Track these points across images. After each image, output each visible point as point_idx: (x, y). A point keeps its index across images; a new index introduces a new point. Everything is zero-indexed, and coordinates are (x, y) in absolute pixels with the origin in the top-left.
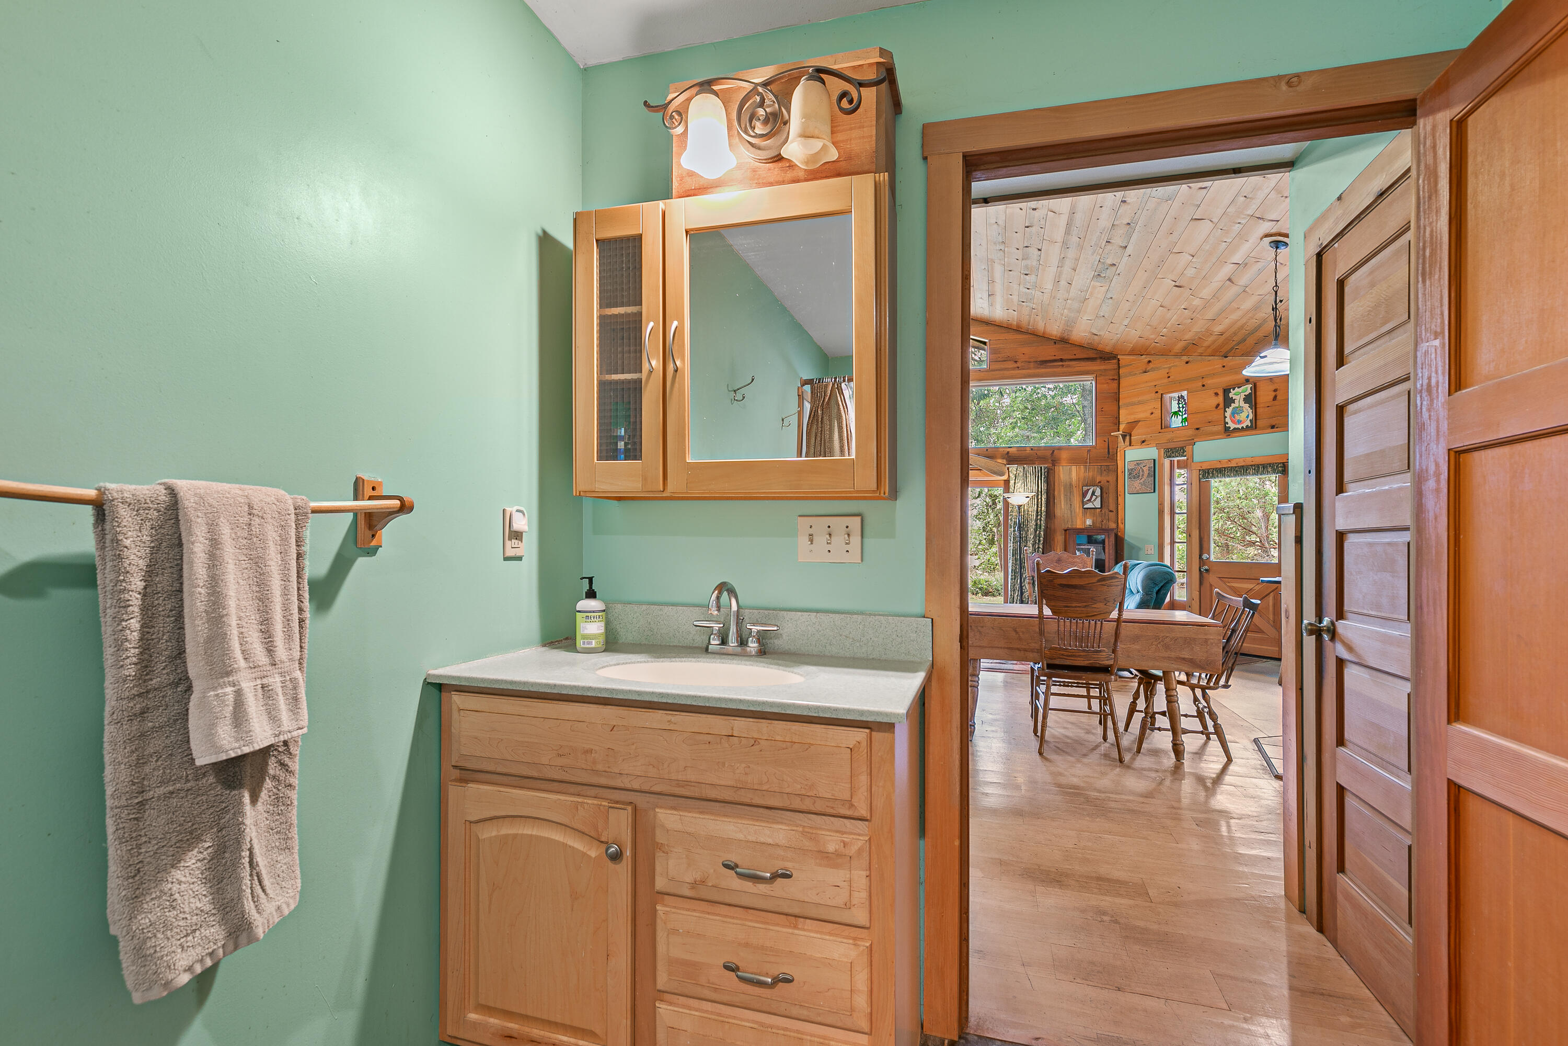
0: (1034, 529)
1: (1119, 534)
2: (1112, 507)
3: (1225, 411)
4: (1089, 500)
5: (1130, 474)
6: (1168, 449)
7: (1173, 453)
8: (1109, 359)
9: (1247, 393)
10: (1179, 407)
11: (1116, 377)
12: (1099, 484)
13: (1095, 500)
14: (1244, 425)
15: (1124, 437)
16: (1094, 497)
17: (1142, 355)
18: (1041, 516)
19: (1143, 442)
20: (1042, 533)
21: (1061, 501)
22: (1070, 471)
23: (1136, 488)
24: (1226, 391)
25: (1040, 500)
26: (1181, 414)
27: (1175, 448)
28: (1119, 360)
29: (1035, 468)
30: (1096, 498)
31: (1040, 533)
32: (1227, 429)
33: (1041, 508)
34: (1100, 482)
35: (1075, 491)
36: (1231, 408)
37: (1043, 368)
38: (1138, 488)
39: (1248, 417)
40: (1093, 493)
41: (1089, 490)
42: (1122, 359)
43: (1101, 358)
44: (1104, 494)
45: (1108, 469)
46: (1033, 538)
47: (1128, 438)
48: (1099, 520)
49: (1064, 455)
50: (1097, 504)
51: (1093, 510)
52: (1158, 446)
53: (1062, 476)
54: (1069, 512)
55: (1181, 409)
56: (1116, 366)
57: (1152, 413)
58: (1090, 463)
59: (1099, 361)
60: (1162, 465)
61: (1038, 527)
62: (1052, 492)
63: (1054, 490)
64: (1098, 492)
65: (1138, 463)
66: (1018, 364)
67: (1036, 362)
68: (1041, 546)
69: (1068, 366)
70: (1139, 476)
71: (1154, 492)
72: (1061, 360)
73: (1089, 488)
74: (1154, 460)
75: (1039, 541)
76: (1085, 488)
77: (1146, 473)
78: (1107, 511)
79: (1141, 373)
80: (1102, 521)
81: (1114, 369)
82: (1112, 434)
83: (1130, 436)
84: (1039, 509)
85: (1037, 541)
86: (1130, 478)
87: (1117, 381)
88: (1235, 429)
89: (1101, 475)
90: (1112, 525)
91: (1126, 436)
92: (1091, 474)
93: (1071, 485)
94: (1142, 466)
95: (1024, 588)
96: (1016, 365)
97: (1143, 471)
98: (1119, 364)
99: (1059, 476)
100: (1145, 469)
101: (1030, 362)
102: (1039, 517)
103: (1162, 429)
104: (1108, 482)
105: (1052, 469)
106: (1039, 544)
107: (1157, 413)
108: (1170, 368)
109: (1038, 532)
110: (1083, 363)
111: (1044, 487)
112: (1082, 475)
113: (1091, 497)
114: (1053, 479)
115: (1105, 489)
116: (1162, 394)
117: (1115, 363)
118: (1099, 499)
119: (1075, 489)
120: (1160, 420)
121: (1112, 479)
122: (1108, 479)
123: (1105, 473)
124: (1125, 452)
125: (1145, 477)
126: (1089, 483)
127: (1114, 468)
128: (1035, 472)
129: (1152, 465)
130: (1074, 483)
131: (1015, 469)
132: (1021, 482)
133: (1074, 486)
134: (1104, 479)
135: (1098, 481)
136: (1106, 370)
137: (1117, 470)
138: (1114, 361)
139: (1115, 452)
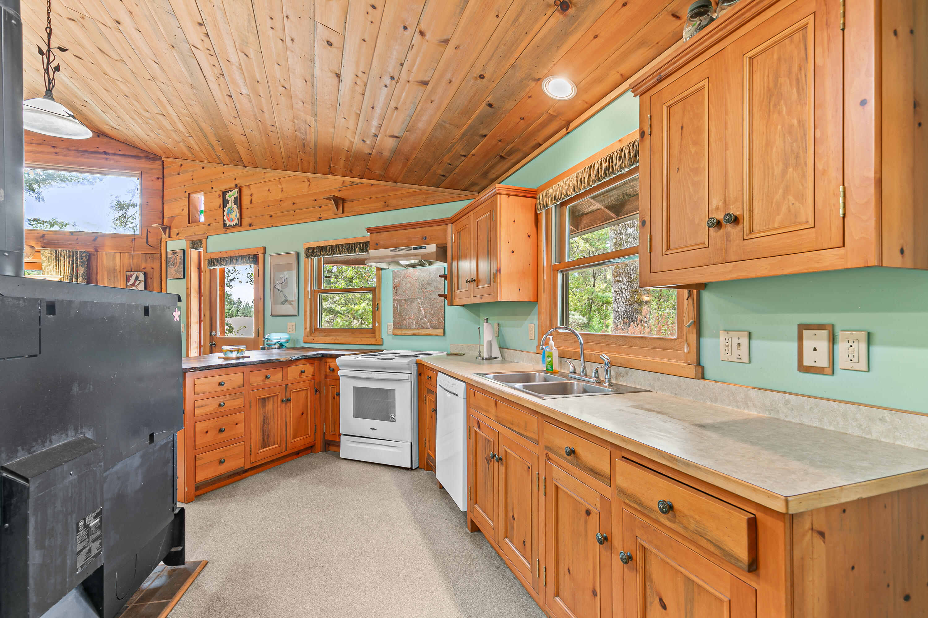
3: (224, 211)
4: (133, 285)
5: (169, 262)
6: (192, 241)
7: (194, 244)
8: (154, 159)
9: (235, 196)
11: (161, 177)
12: (144, 270)
13: (138, 284)
14: (234, 223)
15: (164, 229)
16: (138, 282)
17: (176, 159)
19: (178, 234)
22: (114, 257)
23: (172, 274)
24: (224, 193)
27: (196, 240)
28: (163, 162)
29: (70, 251)
30: (139, 283)
32: (225, 225)
34: (144, 268)
35: (119, 276)
36: (227, 208)
37: (85, 157)
38: (174, 274)
39: (236, 216)
40: (137, 278)
41: (131, 276)
42: (166, 161)
43: (146, 157)
44: (149, 280)
45: (152, 257)
47: (168, 230)
49: (108, 242)
50: (141, 287)
52: (186, 239)
53: (105, 261)
56: (161, 167)
57: (183, 210)
58: (134, 250)
59: (144, 159)
60: (190, 255)
62: (93, 275)
63: (97, 274)
64: (141, 277)
65: (174, 252)
66: (57, 150)
67: (77, 151)
70: (174, 264)
71: (184, 277)
72: (105, 153)
73: (132, 273)
74: (184, 251)
76: (128, 274)
77: (179, 261)
79: (176, 174)
81: (159, 169)
82: (152, 225)
83: (170, 229)
86: (169, 266)
87: (161, 180)
88: (230, 225)
89: (146, 261)
91: (166, 229)
92: (135, 261)
93: (115, 270)
94: (176, 255)
97: (176, 260)
98: (163, 165)
99: (102, 261)
100: (178, 257)
103: (189, 223)
104: (153, 268)
105: (94, 255)
107: (186, 210)
108: (193, 171)
110: (128, 160)
111: (81, 270)
112: (126, 261)
113: (135, 282)
114: (93, 263)
115: (149, 275)
116: (189, 194)
117: (160, 162)
118: (143, 284)
119: (119, 274)
120: (188, 216)
121: (156, 265)
122: (153, 266)
123: (149, 260)
124: (166, 242)
125: (178, 265)
126: (133, 269)
127: (159, 255)
128: (70, 255)
129: (182, 255)
130: (118, 268)
131: (47, 251)
132: (52, 265)
133: (118, 271)
134: (148, 266)
135: (142, 268)
136: (151, 169)
137: (161, 257)
138: (158, 160)
139: (159, 241)
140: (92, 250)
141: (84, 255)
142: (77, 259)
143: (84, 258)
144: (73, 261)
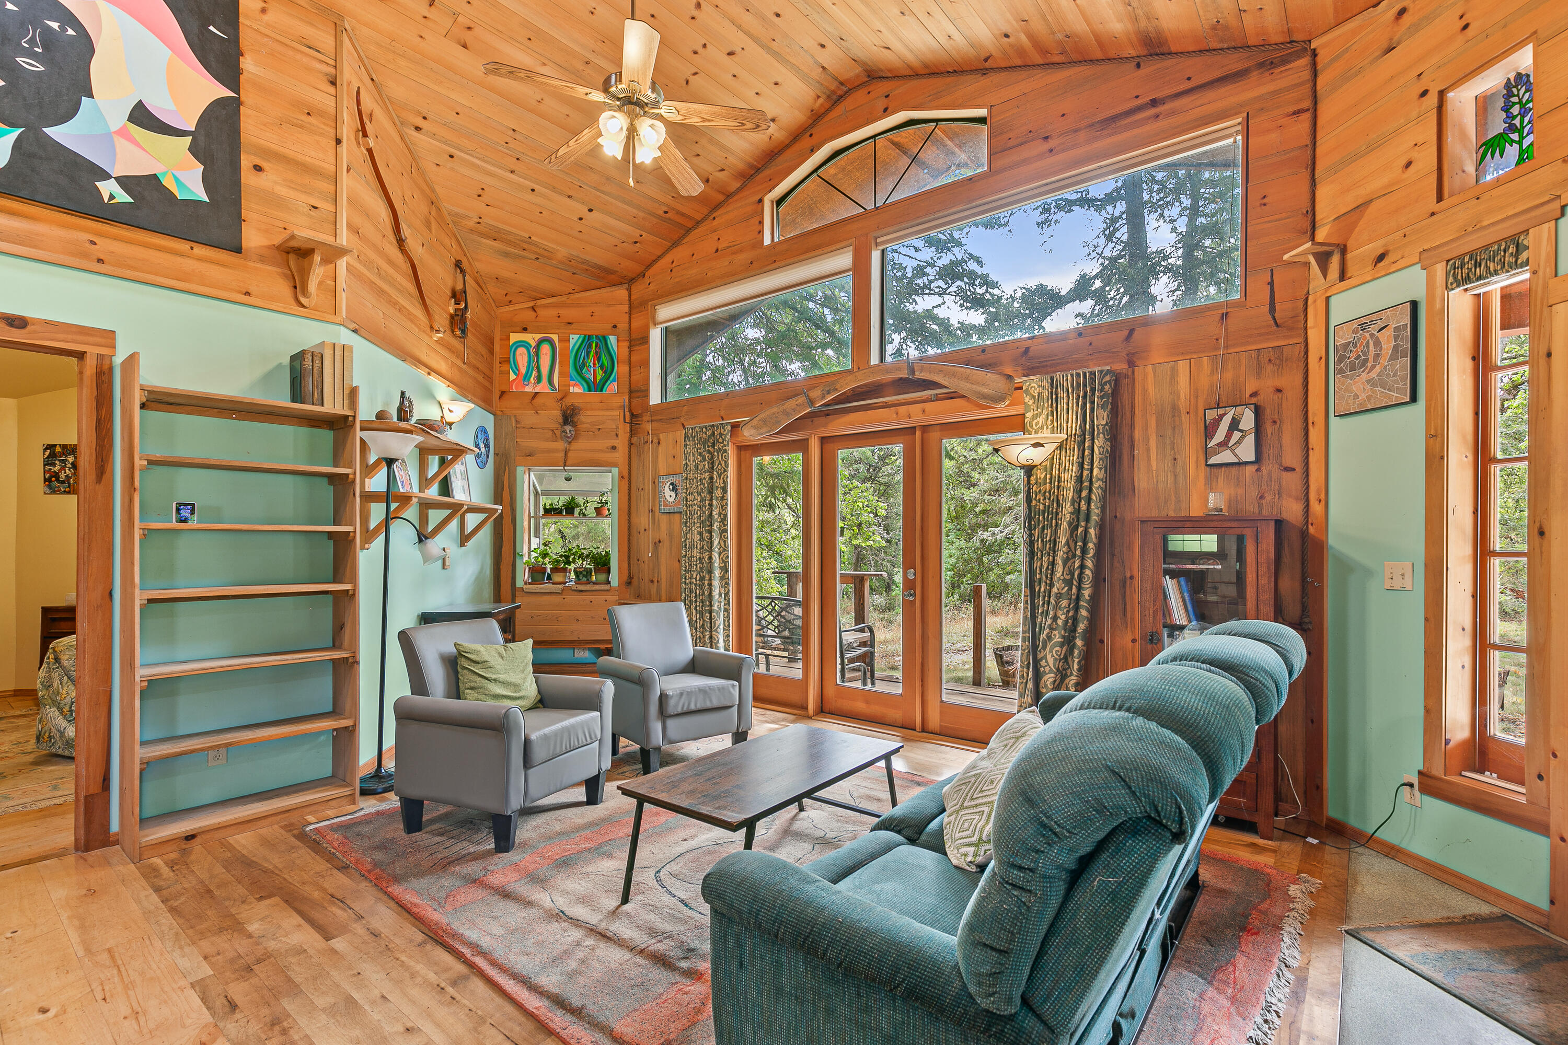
0: (1070, 524)
1: (1312, 530)
2: (1292, 457)
4: (1224, 444)
5: (1341, 359)
6: (1461, 257)
7: (1477, 265)
8: (1284, 61)
10: (1510, 117)
11: (1307, 104)
12: (1254, 400)
13: (1239, 442)
15: (1323, 259)
16: (1236, 435)
18: (1090, 490)
19: (1381, 258)
20: (1092, 531)
21: (1148, 451)
22: (1174, 374)
23: (1356, 396)
25: (1087, 452)
26: (1515, 137)
27: (1486, 247)
28: (1314, 54)
29: (1078, 375)
30: (1243, 438)
31: (1086, 532)
33: (1092, 470)
34: (1254, 394)
35: (1186, 425)
37: (1109, 135)
38: (1363, 396)
40: (1234, 425)
41: (1221, 417)
42: (1322, 46)
43: (1261, 65)
44: (1269, 428)
45: (1278, 358)
46: (1067, 543)
47: (1335, 260)
48: (1253, 493)
49: (1161, 338)
50: (1247, 451)
51: (1234, 470)
52: (1425, 259)
53: (1152, 391)
54: (1171, 479)
55: (1517, 122)
56: (1306, 75)
57: (1409, 164)
58: (1226, 347)
59: (1255, 74)
60: (1441, 315)
61: (1082, 516)
62: (1125, 430)
63: (1132, 426)
64: (1248, 420)
65: (1364, 323)
66: (1052, 143)
67: (1091, 125)
68: (1089, 563)
69: (1173, 113)
70: (1366, 360)
71: (1414, 399)
72: (1154, 103)
73: (1221, 411)
74: (1414, 305)
75: (1084, 551)
76: (1212, 414)
77: (1388, 346)
78: (1275, 470)
79: (1378, 58)
80: (1262, 497)
81: (1302, 83)
82: (1286, 257)
83: (1344, 251)
84: (1086, 473)
85: (1078, 552)
86: (1341, 371)
87: (1307, 116)
89: (1259, 371)
90: (1292, 510)
91: (1328, 255)
92: (1229, 375)
93: (1175, 409)
94: (1374, 329)
95: (1043, 663)
96: (1046, 146)
97: (1377, 343)
98: (1314, 64)
99: (1145, 390)
100: (1386, 333)
101: (1076, 131)
102: (1084, 494)
103: (1440, 198)
104: (1279, 391)
105: (1126, 376)
106: (1083, 558)
107: (1426, 159)
109: (1080, 530)
110: (1211, 94)
111: (1102, 418)
112: (1204, 381)
113: (1229, 436)
114: (1125, 398)
115: (1268, 411)
116: (1442, 94)
117: (1305, 61)
118: (1250, 439)
119: (1185, 418)
120: (1435, 176)
121: (1290, 380)
122: (1279, 383)
123: (1269, 368)
124: (1328, 299)
125: (1384, 361)
126: (1224, 399)
127: (1299, 349)
128: (1078, 384)
129: (1407, 320)
130: (1183, 403)
131: (1035, 384)
132: (1045, 412)
133: (1183, 411)
134: (1267, 384)
135: (1249, 392)
136: (1275, 93)
137: (1306, 353)
138: (1299, 57)
139: (1301, 304)
140: (1121, 366)
141: (1107, 378)
142: (1093, 390)
143: (1107, 387)
144: (1085, 397)
